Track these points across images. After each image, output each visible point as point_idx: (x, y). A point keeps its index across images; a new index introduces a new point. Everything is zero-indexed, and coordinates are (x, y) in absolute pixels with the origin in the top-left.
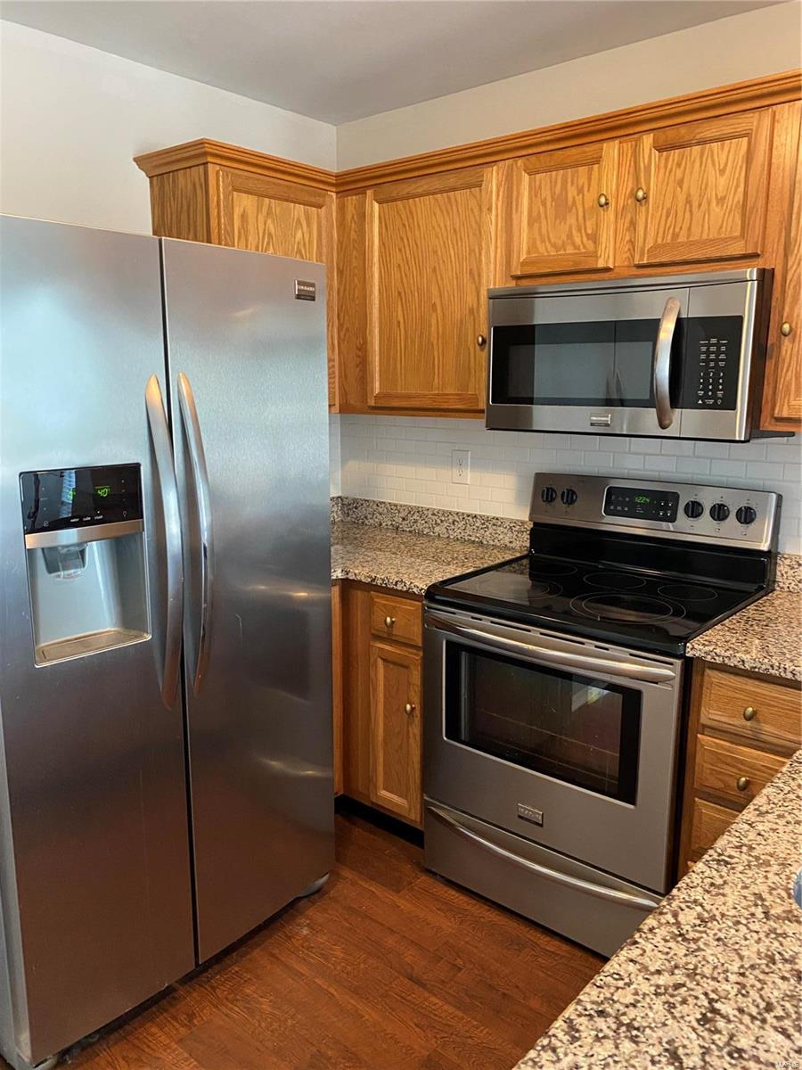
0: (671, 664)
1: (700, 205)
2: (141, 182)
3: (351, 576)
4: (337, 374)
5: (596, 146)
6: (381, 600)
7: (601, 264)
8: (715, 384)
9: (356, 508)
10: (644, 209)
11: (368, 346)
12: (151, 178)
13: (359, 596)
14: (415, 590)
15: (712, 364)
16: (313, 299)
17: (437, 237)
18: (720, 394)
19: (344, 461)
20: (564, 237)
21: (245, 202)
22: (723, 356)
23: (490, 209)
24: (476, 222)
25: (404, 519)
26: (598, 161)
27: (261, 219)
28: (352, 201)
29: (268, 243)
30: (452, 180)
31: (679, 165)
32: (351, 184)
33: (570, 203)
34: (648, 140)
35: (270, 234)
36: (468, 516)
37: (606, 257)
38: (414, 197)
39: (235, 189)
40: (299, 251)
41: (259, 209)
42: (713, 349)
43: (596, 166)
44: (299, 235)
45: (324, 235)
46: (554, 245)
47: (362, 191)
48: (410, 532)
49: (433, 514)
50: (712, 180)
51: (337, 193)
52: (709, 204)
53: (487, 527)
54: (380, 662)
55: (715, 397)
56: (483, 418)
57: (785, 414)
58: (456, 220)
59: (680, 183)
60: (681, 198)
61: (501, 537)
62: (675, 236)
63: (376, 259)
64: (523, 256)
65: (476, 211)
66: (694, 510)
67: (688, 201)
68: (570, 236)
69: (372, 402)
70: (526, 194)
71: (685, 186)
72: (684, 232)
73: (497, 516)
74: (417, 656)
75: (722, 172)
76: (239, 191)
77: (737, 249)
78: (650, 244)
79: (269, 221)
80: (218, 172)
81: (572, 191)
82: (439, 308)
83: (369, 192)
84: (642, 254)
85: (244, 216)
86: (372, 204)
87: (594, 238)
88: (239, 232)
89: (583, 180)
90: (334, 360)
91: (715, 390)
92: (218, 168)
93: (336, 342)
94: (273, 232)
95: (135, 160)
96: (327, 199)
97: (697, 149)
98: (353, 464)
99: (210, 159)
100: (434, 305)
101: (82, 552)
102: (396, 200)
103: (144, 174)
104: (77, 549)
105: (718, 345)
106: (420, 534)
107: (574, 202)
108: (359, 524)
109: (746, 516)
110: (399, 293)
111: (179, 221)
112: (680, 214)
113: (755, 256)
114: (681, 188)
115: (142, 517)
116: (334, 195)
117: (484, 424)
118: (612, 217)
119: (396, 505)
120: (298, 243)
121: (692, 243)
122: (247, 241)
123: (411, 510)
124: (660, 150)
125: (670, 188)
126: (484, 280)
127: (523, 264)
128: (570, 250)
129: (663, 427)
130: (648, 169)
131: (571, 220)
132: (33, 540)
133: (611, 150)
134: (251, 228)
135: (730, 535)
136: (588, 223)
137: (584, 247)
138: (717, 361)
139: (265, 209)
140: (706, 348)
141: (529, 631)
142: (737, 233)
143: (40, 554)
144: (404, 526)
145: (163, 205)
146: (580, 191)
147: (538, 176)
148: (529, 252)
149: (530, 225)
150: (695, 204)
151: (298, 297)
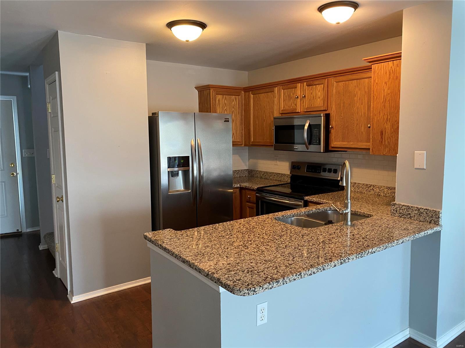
0: (301, 201)
1: (315, 99)
2: (197, 92)
3: (241, 186)
4: (243, 136)
5: (296, 84)
6: (248, 192)
7: (297, 111)
8: (317, 139)
9: (251, 172)
10: (305, 99)
11: (250, 130)
12: (198, 91)
13: (244, 191)
14: (254, 189)
15: (316, 135)
16: (229, 122)
17: (265, 103)
18: (318, 141)
19: (249, 160)
20: (290, 105)
21: (219, 97)
22: (318, 133)
23: (275, 97)
24: (273, 100)
25: (263, 175)
26: (296, 88)
27: (223, 100)
28: (247, 93)
29: (225, 106)
30: (267, 90)
31: (311, 90)
32: (247, 90)
33: (291, 97)
34: (305, 84)
35: (225, 104)
36: (278, 173)
37: (298, 110)
38: (260, 94)
39: (216, 94)
40: (233, 107)
41: (223, 97)
42: (316, 131)
43: (296, 89)
44: (233, 103)
45: (240, 102)
46: (288, 106)
47: (249, 91)
48: (264, 178)
49: (270, 173)
50: (317, 93)
51: (244, 92)
52: (317, 98)
53: (282, 176)
54: (248, 208)
55: (317, 142)
56: (273, 147)
57: (333, 146)
58: (269, 99)
59: (312, 93)
60: (312, 96)
61: (285, 179)
62: (311, 105)
63: (252, 108)
64: (282, 109)
65: (273, 98)
66: (325, 170)
67: (313, 98)
68: (291, 104)
69: (251, 144)
70: (282, 94)
71: (313, 94)
72: (313, 104)
73: (284, 173)
74: (255, 205)
75: (319, 91)
76: (218, 94)
77: (322, 109)
78: (306, 107)
79: (225, 101)
80: (213, 91)
81: (292, 94)
82: (265, 121)
83: (251, 92)
84: (305, 110)
85: (219, 100)
86: (251, 95)
87: (296, 105)
88: (218, 104)
89: (294, 92)
90: (242, 133)
91: (317, 141)
92: (213, 90)
93: (243, 129)
94: (226, 103)
95: (195, 88)
96: (241, 94)
97: (314, 86)
98: (251, 160)
99: (211, 88)
100: (265, 120)
101: (178, 173)
102: (256, 94)
103: (197, 90)
104: (177, 172)
105: (317, 130)
106: (267, 179)
107: (292, 96)
108: (252, 176)
109: (335, 171)
110: (257, 117)
111: (204, 102)
112: (312, 100)
113: (325, 110)
114: (312, 94)
115: (189, 166)
116: (243, 92)
117: (273, 149)
118: (299, 101)
119: (261, 171)
120: (233, 105)
121: (314, 107)
122: (220, 106)
123: (265, 172)
124: (308, 86)
125: (310, 94)
126: (274, 114)
127: (282, 110)
128: (292, 108)
129: (308, 149)
130: (305, 90)
131: (291, 101)
132: (169, 170)
133: (299, 85)
134: (221, 102)
135: (331, 176)
136: (295, 102)
137: (294, 107)
138: (317, 134)
139: (224, 98)
140: (315, 131)
141: (276, 196)
142: (322, 105)
143: (170, 172)
144: (263, 177)
145: (201, 98)
146: (293, 94)
147: (285, 90)
148: (283, 108)
149: (283, 101)
150: (315, 98)
151: (225, 121)
